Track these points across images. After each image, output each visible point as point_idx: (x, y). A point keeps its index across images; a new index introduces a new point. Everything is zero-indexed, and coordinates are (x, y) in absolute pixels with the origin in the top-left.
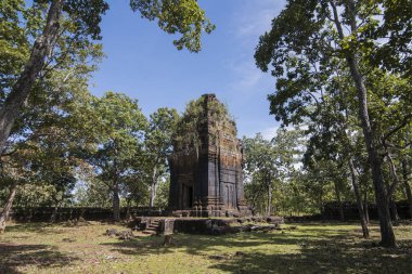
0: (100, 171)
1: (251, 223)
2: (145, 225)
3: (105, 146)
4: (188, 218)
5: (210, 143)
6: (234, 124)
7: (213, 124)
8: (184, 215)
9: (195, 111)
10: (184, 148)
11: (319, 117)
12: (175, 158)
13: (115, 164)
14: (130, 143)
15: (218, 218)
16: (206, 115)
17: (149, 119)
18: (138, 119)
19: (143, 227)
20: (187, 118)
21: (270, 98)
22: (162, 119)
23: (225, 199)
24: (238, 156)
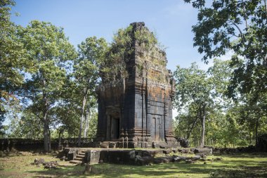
0: (30, 103)
1: (177, 154)
2: (72, 155)
3: (33, 77)
4: (115, 149)
5: (137, 75)
6: (164, 54)
7: (141, 55)
8: (111, 146)
9: (123, 41)
10: (111, 80)
11: (242, 49)
12: (103, 90)
13: (44, 95)
14: (57, 75)
15: (143, 149)
16: (133, 45)
17: (77, 49)
18: (65, 48)
19: (70, 157)
20: (115, 49)
21: (195, 29)
22: (90, 49)
23: (153, 131)
24: (167, 87)
